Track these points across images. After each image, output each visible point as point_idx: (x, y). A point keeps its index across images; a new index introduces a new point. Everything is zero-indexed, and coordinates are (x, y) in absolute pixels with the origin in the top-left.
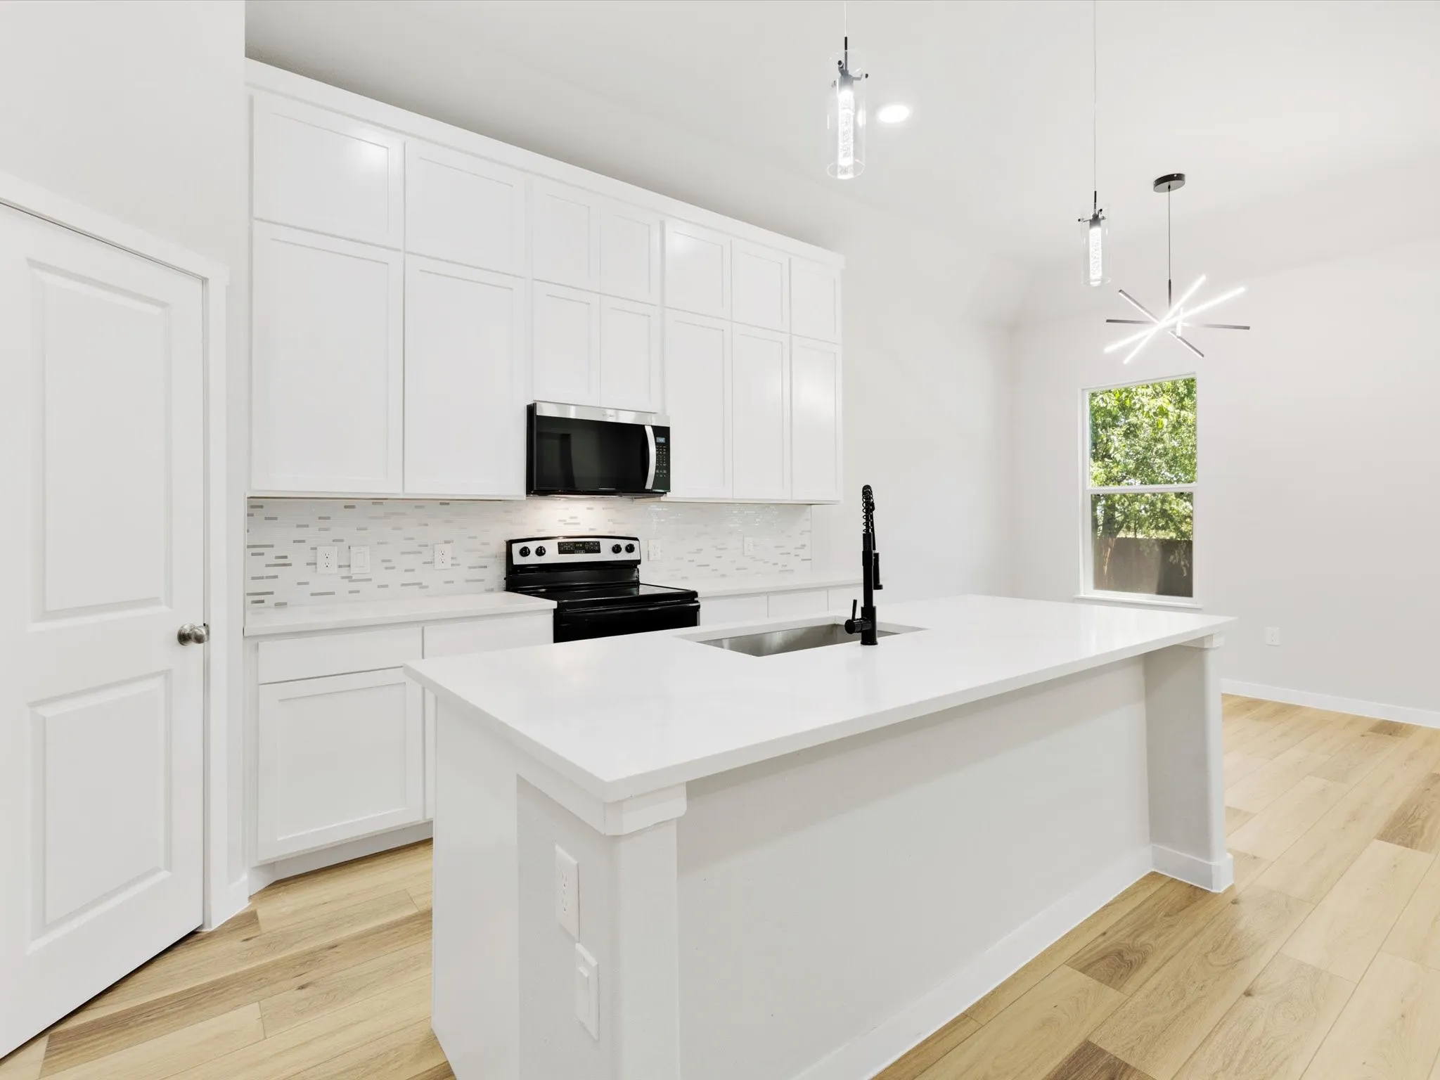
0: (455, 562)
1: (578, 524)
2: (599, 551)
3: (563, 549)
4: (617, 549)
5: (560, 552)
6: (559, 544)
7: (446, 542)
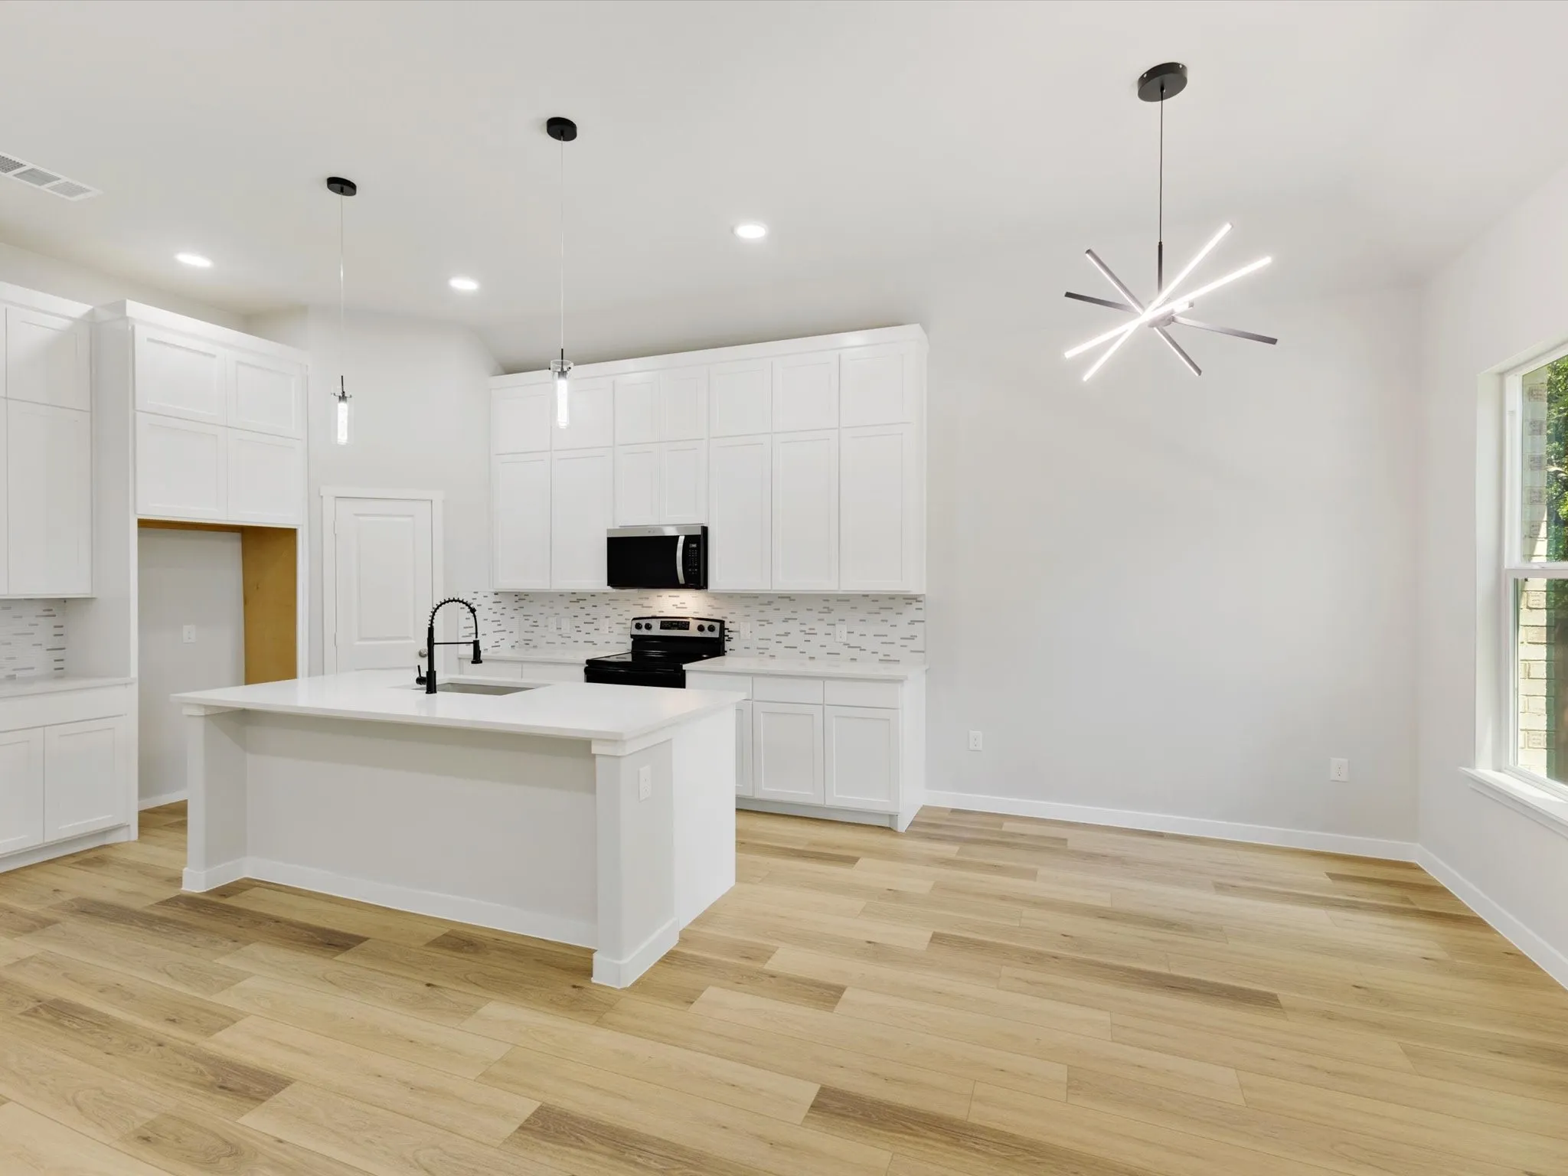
0: (611, 630)
1: (686, 608)
2: (688, 629)
3: (664, 626)
4: (701, 628)
5: (661, 628)
6: (661, 622)
7: (606, 617)
